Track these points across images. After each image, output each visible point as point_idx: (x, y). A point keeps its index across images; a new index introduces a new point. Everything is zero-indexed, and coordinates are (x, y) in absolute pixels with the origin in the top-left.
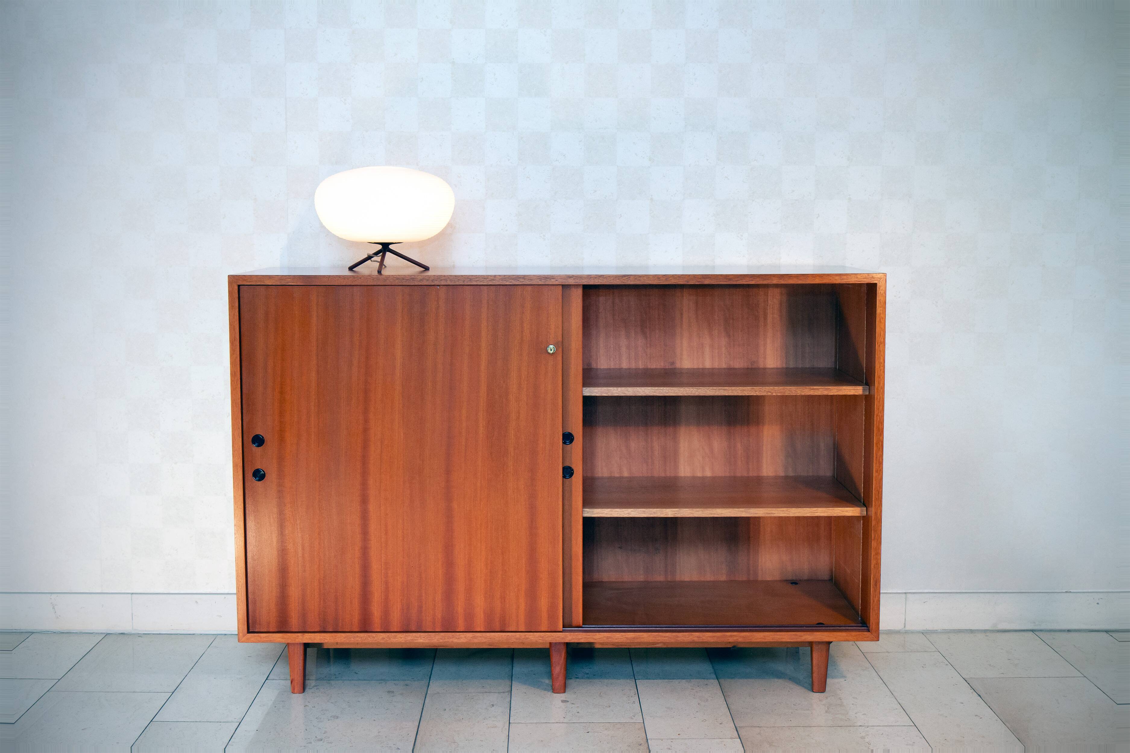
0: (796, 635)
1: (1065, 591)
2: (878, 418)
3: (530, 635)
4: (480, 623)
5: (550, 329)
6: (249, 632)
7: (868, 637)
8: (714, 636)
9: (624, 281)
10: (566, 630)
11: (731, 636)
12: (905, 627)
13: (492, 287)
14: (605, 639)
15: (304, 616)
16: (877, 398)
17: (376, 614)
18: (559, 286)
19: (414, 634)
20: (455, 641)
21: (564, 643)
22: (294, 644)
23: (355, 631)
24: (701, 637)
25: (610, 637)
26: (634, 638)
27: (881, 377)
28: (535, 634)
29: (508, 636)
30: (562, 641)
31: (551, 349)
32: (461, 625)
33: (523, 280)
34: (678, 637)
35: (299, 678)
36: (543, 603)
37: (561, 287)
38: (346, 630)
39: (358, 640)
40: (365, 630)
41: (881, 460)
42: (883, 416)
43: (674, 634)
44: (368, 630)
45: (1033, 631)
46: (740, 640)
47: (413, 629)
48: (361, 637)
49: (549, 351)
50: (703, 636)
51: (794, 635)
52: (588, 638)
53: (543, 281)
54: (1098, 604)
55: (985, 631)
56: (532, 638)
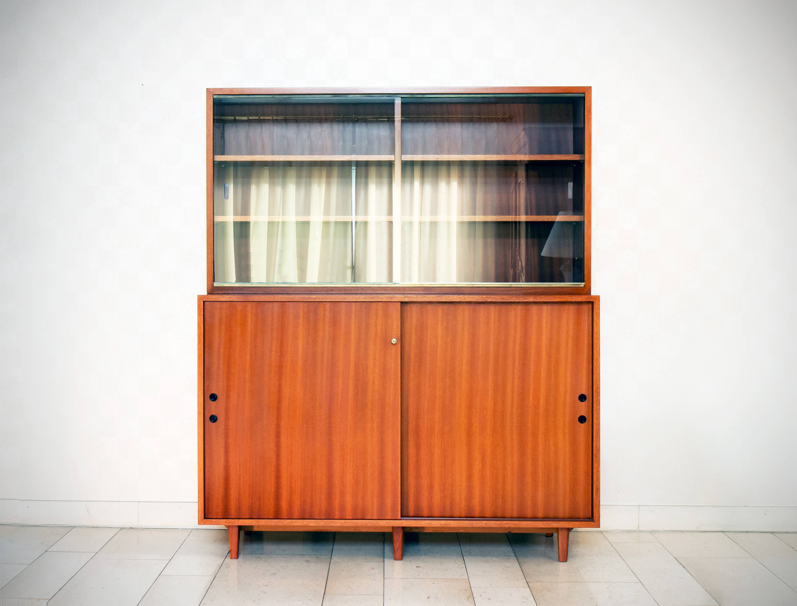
0: (547, 523)
1: (744, 505)
2: (597, 385)
3: (380, 522)
4: (349, 514)
5: (394, 329)
6: (205, 518)
7: (593, 525)
8: (496, 524)
9: (438, 299)
10: (404, 519)
11: (506, 524)
12: (638, 528)
13: (358, 303)
14: (427, 524)
15: (239, 508)
16: (596, 373)
17: (284, 507)
18: (399, 302)
19: (308, 520)
20: (333, 525)
21: (402, 527)
22: (233, 526)
23: (271, 518)
24: (488, 524)
25: (431, 524)
26: (446, 524)
27: (598, 360)
28: (383, 521)
29: (366, 522)
30: (401, 526)
31: (394, 341)
32: (337, 514)
33: (377, 299)
34: (473, 524)
35: (235, 549)
36: (389, 501)
37: (400, 303)
38: (265, 518)
39: (273, 524)
40: (277, 517)
41: (599, 412)
42: (599, 384)
43: (471, 522)
44: (279, 518)
45: (723, 532)
46: (512, 526)
47: (307, 518)
48: (274, 522)
49: (393, 342)
50: (489, 523)
51: (546, 523)
52: (416, 524)
53: (389, 299)
54: (765, 514)
55: (691, 531)
56: (381, 524)
